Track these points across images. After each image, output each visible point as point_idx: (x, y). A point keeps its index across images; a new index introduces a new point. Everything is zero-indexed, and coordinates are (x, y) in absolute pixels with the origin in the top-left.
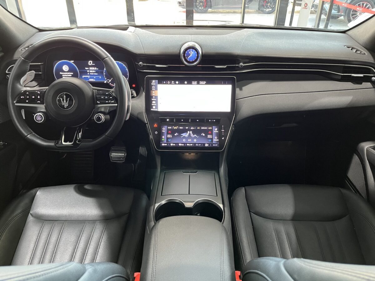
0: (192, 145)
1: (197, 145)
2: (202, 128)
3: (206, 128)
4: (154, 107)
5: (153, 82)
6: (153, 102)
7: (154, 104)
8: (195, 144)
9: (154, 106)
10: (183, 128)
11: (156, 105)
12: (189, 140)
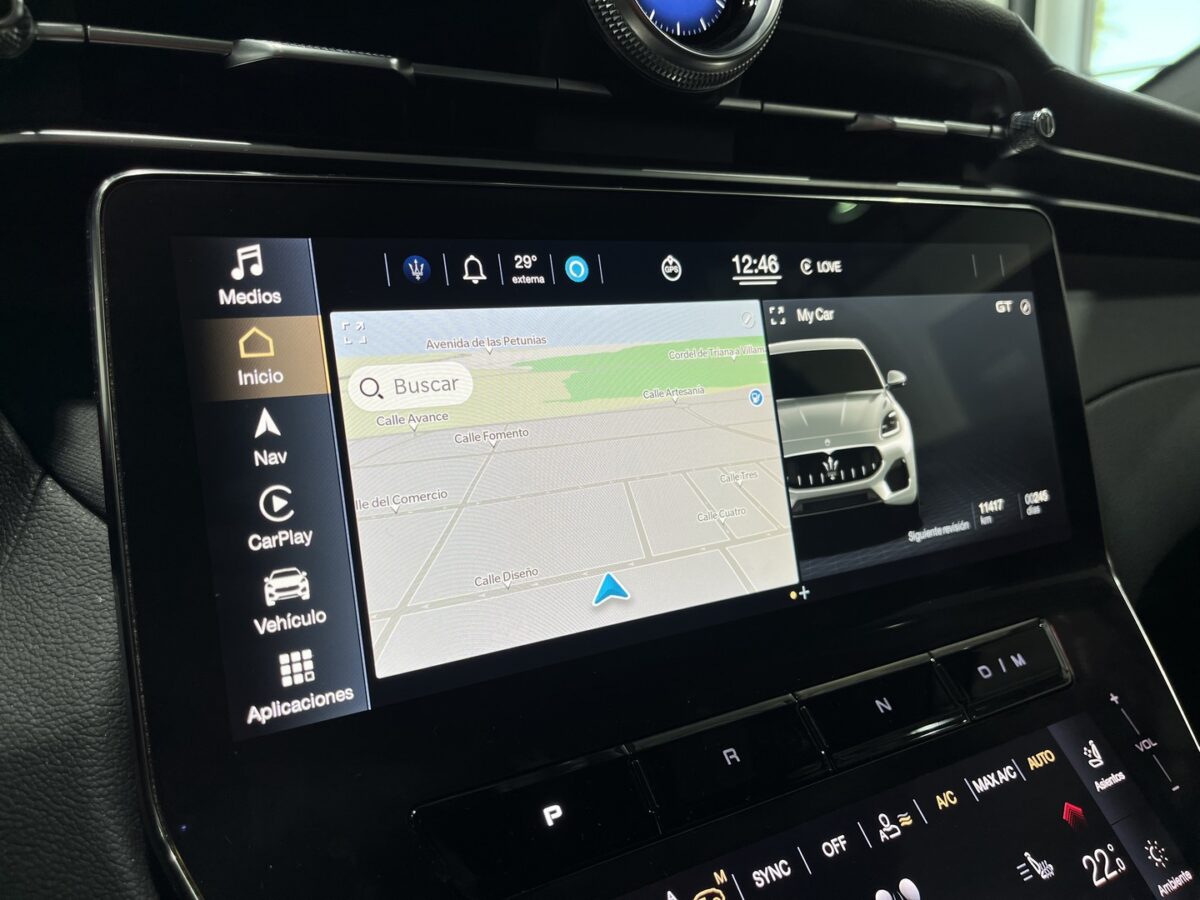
2: (983, 785)
3: (1006, 774)
4: (295, 667)
5: (238, 274)
6: (277, 587)
7: (285, 607)
9: (289, 641)
10: (795, 863)
11: (317, 617)
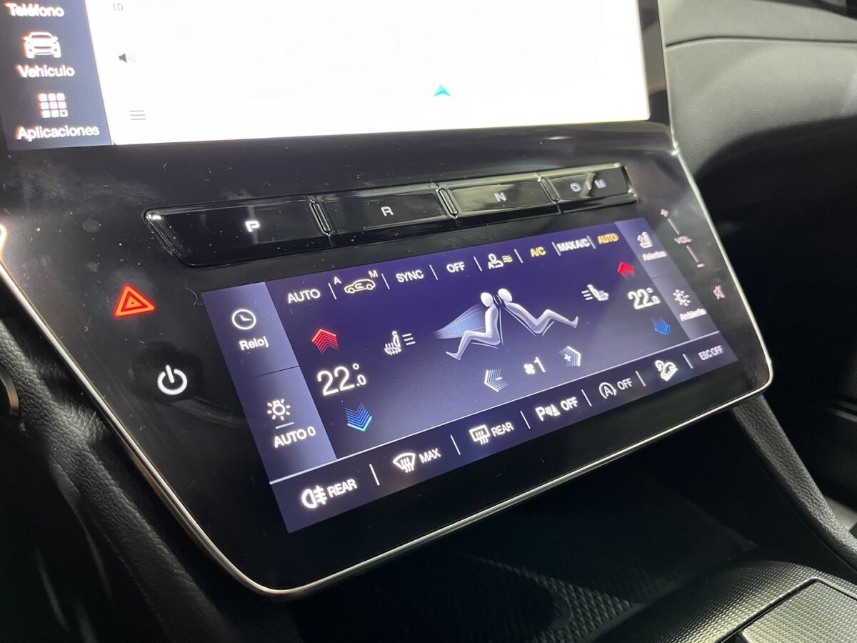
0: (570, 403)
1: (606, 390)
8: (591, 384)
12: (529, 369)
